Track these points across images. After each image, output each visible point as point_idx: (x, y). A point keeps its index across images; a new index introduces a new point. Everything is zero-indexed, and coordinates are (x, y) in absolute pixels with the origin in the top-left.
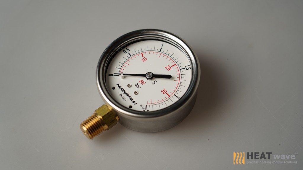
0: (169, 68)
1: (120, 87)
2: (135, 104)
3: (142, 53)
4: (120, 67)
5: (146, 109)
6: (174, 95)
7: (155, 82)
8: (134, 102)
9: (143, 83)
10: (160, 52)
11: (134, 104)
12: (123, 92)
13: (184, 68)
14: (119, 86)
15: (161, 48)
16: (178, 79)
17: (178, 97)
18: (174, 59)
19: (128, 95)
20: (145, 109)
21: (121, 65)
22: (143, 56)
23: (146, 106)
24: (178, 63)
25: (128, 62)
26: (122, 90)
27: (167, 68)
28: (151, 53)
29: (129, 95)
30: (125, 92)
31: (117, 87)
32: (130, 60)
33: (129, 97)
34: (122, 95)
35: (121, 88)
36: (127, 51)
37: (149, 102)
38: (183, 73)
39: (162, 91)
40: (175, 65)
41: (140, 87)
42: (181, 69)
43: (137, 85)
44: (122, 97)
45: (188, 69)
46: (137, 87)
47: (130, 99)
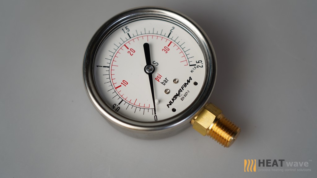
0: (132, 52)
1: (171, 103)
3: (116, 88)
4: (142, 110)
5: (195, 65)
6: (168, 37)
8: (188, 81)
9: (159, 76)
10: (110, 67)
12: (178, 97)
13: (128, 34)
14: (169, 104)
15: (104, 67)
16: (145, 38)
18: (116, 48)
19: (180, 91)
20: (196, 66)
21: (138, 109)
22: (121, 86)
23: (190, 65)
24: (122, 42)
25: (133, 102)
26: (174, 99)
27: (132, 53)
28: (113, 77)
29: (180, 89)
30: (177, 95)
31: (171, 107)
32: (128, 100)
33: (182, 88)
34: (182, 97)
35: (172, 101)
37: (185, 63)
38: (135, 34)
39: (166, 52)
40: (125, 45)
41: (166, 79)
42: (130, 38)
43: (164, 82)
44: (184, 97)
45: (128, 30)
46: (166, 82)
47: (185, 87)
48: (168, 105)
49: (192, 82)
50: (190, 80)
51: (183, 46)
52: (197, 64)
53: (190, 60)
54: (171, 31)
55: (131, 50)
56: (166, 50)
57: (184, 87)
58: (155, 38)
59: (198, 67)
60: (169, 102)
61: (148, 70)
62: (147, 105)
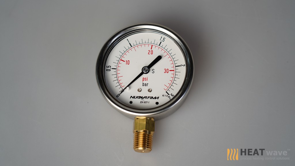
1: (134, 97)
3: (121, 60)
4: (118, 84)
5: (169, 95)
6: (176, 66)
7: (153, 70)
8: (155, 98)
9: (146, 79)
10: (132, 47)
12: (141, 99)
13: (161, 42)
14: (133, 97)
15: (130, 44)
16: (166, 54)
17: (180, 66)
18: (147, 42)
19: (146, 97)
20: (168, 96)
21: (117, 81)
22: (124, 61)
23: (166, 92)
24: (153, 42)
25: (119, 75)
26: (138, 98)
27: (150, 53)
28: (127, 53)
30: (142, 98)
31: (132, 99)
32: (119, 72)
33: (148, 97)
34: (143, 101)
35: (136, 97)
36: (109, 68)
37: (166, 88)
38: (164, 47)
39: (165, 72)
40: (152, 45)
41: (147, 84)
42: (159, 45)
43: (145, 85)
44: (144, 102)
47: (150, 99)
48: (131, 97)
49: (156, 100)
50: (157, 98)
51: (176, 79)
52: (170, 96)
53: (170, 89)
55: (152, 51)
56: (167, 71)
58: (170, 59)
60: (134, 96)
62: (122, 85)
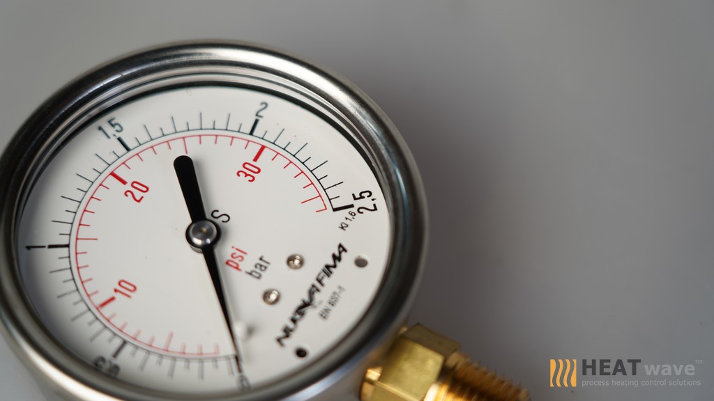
0: (138, 190)
1: (287, 332)
2: (345, 250)
3: (99, 307)
5: (352, 206)
6: (251, 134)
8: (337, 258)
9: (239, 253)
10: (72, 246)
11: (343, 254)
12: (309, 311)
13: (120, 139)
14: (283, 335)
15: (51, 246)
16: (177, 144)
17: (256, 122)
18: (85, 185)
19: (312, 291)
20: (354, 210)
21: (181, 364)
22: (112, 299)
23: (335, 210)
24: (101, 167)
25: (161, 343)
26: (298, 317)
27: (138, 195)
28: (85, 274)
29: (313, 286)
30: (305, 305)
31: (292, 343)
32: (145, 338)
33: (320, 281)
35: (292, 326)
37: (318, 204)
38: (143, 138)
39: (251, 178)
40: (113, 174)
41: (261, 259)
42: (128, 149)
43: (258, 270)
44: (330, 307)
45: (117, 128)
46: (263, 268)
47: (329, 276)
48: (279, 340)
49: (348, 259)
50: (340, 253)
51: (302, 156)
52: (358, 204)
53: (331, 193)
54: (257, 115)
55: (135, 185)
56: (250, 172)
57: (323, 278)
58: (208, 141)
59: (361, 210)
60: (283, 330)
61: (200, 235)
62: (208, 350)
